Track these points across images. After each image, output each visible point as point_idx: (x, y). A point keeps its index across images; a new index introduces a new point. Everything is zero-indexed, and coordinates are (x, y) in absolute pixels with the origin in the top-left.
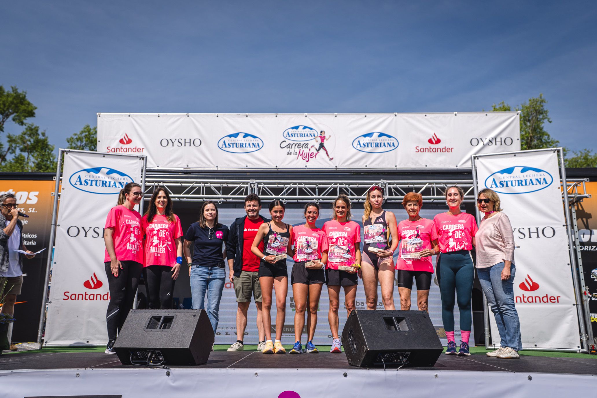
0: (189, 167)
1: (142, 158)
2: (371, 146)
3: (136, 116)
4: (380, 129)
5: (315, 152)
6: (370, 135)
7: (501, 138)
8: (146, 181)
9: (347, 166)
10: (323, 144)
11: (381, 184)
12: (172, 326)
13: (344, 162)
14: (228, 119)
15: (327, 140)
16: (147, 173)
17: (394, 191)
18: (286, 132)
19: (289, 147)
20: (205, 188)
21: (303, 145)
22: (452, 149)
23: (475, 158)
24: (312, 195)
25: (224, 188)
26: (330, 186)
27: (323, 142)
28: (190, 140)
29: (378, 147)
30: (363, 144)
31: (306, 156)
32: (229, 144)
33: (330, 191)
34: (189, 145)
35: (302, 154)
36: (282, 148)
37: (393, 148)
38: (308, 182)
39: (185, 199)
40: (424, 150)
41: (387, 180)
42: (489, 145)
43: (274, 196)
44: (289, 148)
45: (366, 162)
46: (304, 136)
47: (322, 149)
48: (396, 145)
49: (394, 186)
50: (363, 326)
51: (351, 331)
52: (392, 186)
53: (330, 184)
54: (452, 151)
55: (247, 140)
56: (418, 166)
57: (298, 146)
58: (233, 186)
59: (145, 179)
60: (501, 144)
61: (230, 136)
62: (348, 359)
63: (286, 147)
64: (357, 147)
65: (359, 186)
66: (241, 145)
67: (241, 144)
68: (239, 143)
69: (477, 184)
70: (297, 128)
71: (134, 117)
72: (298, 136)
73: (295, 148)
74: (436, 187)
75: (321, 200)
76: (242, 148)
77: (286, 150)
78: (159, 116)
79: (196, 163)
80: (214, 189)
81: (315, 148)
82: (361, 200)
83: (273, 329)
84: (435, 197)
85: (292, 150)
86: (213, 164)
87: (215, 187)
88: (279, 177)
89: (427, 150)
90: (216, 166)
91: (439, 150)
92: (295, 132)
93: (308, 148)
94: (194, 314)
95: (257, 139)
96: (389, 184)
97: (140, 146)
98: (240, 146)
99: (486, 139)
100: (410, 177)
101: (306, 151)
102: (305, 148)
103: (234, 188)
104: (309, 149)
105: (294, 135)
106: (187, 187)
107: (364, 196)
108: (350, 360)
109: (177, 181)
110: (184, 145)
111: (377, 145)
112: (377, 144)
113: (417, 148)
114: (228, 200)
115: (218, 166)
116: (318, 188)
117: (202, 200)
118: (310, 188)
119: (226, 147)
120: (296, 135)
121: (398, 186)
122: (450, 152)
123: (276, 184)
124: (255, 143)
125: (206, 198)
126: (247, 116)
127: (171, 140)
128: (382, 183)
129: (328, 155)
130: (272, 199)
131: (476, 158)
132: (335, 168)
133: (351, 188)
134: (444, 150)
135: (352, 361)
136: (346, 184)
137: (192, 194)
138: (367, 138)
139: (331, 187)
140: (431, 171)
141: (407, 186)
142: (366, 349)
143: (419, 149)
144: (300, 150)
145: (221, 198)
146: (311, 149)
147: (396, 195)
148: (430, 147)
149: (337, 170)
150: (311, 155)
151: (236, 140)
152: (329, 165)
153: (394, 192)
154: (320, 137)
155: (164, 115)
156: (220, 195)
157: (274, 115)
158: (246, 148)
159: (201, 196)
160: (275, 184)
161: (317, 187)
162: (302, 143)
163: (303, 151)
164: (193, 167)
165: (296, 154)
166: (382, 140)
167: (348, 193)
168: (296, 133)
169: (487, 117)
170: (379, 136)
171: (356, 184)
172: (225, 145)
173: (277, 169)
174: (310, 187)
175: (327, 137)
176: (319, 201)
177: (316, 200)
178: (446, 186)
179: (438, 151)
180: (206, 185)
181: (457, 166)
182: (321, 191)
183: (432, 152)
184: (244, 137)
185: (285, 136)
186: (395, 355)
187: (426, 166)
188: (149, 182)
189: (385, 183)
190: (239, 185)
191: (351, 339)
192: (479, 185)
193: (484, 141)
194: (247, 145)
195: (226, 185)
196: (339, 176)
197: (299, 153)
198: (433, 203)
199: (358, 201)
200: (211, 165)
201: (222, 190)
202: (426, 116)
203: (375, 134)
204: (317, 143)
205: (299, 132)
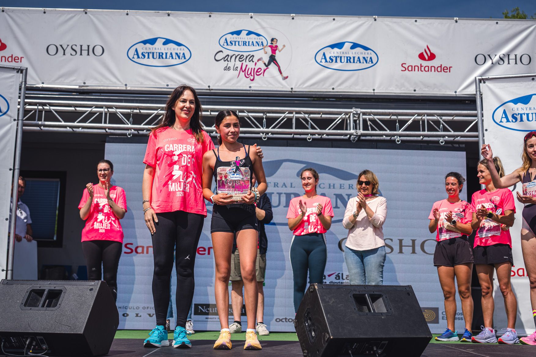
0: (86, 85)
1: (20, 71)
2: (341, 62)
3: (13, 11)
4: (353, 38)
5: (264, 67)
6: (340, 45)
7: (516, 55)
8: (25, 104)
9: (305, 88)
10: (275, 56)
11: (354, 114)
12: (59, 303)
13: (304, 83)
14: (142, 19)
15: (280, 51)
16: (27, 92)
17: (370, 124)
18: (224, 38)
19: (227, 59)
20: (108, 114)
21: (247, 57)
22: (450, 67)
23: (480, 81)
24: (258, 127)
25: (135, 115)
26: (283, 115)
27: (274, 55)
28: (88, 46)
29: (350, 62)
30: (330, 58)
31: (251, 73)
32: (142, 54)
33: (282, 122)
34: (87, 54)
35: (245, 70)
36: (217, 61)
37: (371, 64)
38: (253, 110)
39: (80, 129)
40: (412, 68)
41: (361, 108)
42: (499, 64)
44: (227, 62)
45: (333, 84)
46: (249, 45)
47: (272, 63)
48: (375, 61)
49: (371, 117)
50: (324, 307)
51: (308, 313)
52: (367, 117)
53: (283, 112)
54: (450, 72)
55: (168, 49)
56: (404, 90)
57: (240, 58)
58: (147, 113)
59: (24, 101)
60: (516, 63)
61: (145, 42)
62: (303, 350)
63: (223, 60)
64: (321, 62)
66: (160, 56)
67: (159, 53)
68: (157, 53)
69: (483, 116)
70: (238, 33)
71: (10, 13)
72: (240, 44)
73: (235, 61)
74: (427, 119)
75: (270, 134)
76: (161, 59)
77: (223, 64)
78: (45, 13)
79: (96, 79)
80: (121, 116)
81: (263, 61)
82: (325, 135)
83: (200, 309)
84: (426, 133)
85: (231, 64)
86: (120, 81)
87: (123, 114)
88: (212, 102)
89: (416, 68)
90: (125, 84)
91: (433, 68)
92: (236, 38)
93: (253, 62)
94: (91, 287)
95: (182, 47)
96: (364, 114)
97: (18, 53)
98: (158, 57)
99: (496, 55)
100: (392, 105)
101: (251, 65)
102: (250, 61)
103: (150, 115)
104: (254, 63)
105: (234, 43)
106: (84, 113)
107: (329, 129)
108: (306, 351)
109: (69, 104)
110: (80, 54)
111: (349, 60)
112: (349, 58)
113: (404, 65)
114: (141, 132)
115: (127, 84)
116: (266, 118)
117: (104, 131)
118: (255, 118)
119: (138, 57)
120: (237, 43)
121: (376, 117)
122: (447, 72)
123: (208, 111)
124: (180, 53)
125: (110, 128)
126: (169, 15)
127: (61, 46)
128: (355, 112)
129: (281, 73)
131: (482, 82)
132: (291, 90)
133: (311, 119)
134: (439, 69)
135: (308, 353)
136: (305, 113)
137: (90, 122)
138: (336, 50)
139: (284, 117)
140: (422, 98)
141: (389, 117)
142: (328, 337)
143: (406, 66)
144: (242, 64)
145: (130, 129)
146: (257, 63)
147: (373, 129)
148: (421, 64)
149: (293, 93)
150: (258, 72)
151: (153, 48)
152: (282, 86)
154: (271, 47)
155: (52, 10)
156: (130, 125)
157: (207, 14)
158: (166, 59)
159: (103, 125)
160: (206, 110)
161: (264, 117)
162: (245, 54)
163: (247, 66)
164: (92, 84)
165: (237, 70)
166: (355, 53)
167: (307, 126)
168: (238, 40)
169: (498, 25)
170: (352, 48)
171: (318, 113)
172: (138, 54)
173: (209, 90)
174: (256, 116)
175: (280, 47)
176: (267, 136)
177: (263, 134)
178: (441, 118)
179: (431, 71)
180: (110, 110)
181: (456, 92)
182: (270, 122)
183: (424, 71)
184: (164, 44)
185: (222, 44)
186: (367, 345)
187: (415, 91)
188: (30, 104)
189: (359, 112)
190: (156, 112)
191: (308, 323)
192: (484, 118)
193: (493, 59)
194: (168, 55)
195: (138, 111)
196: (296, 102)
197: (241, 68)
198: (422, 142)
199: (321, 137)
200: (118, 83)
201: (132, 118)
202: (416, 21)
203: (346, 44)
204: (266, 54)
205: (241, 38)
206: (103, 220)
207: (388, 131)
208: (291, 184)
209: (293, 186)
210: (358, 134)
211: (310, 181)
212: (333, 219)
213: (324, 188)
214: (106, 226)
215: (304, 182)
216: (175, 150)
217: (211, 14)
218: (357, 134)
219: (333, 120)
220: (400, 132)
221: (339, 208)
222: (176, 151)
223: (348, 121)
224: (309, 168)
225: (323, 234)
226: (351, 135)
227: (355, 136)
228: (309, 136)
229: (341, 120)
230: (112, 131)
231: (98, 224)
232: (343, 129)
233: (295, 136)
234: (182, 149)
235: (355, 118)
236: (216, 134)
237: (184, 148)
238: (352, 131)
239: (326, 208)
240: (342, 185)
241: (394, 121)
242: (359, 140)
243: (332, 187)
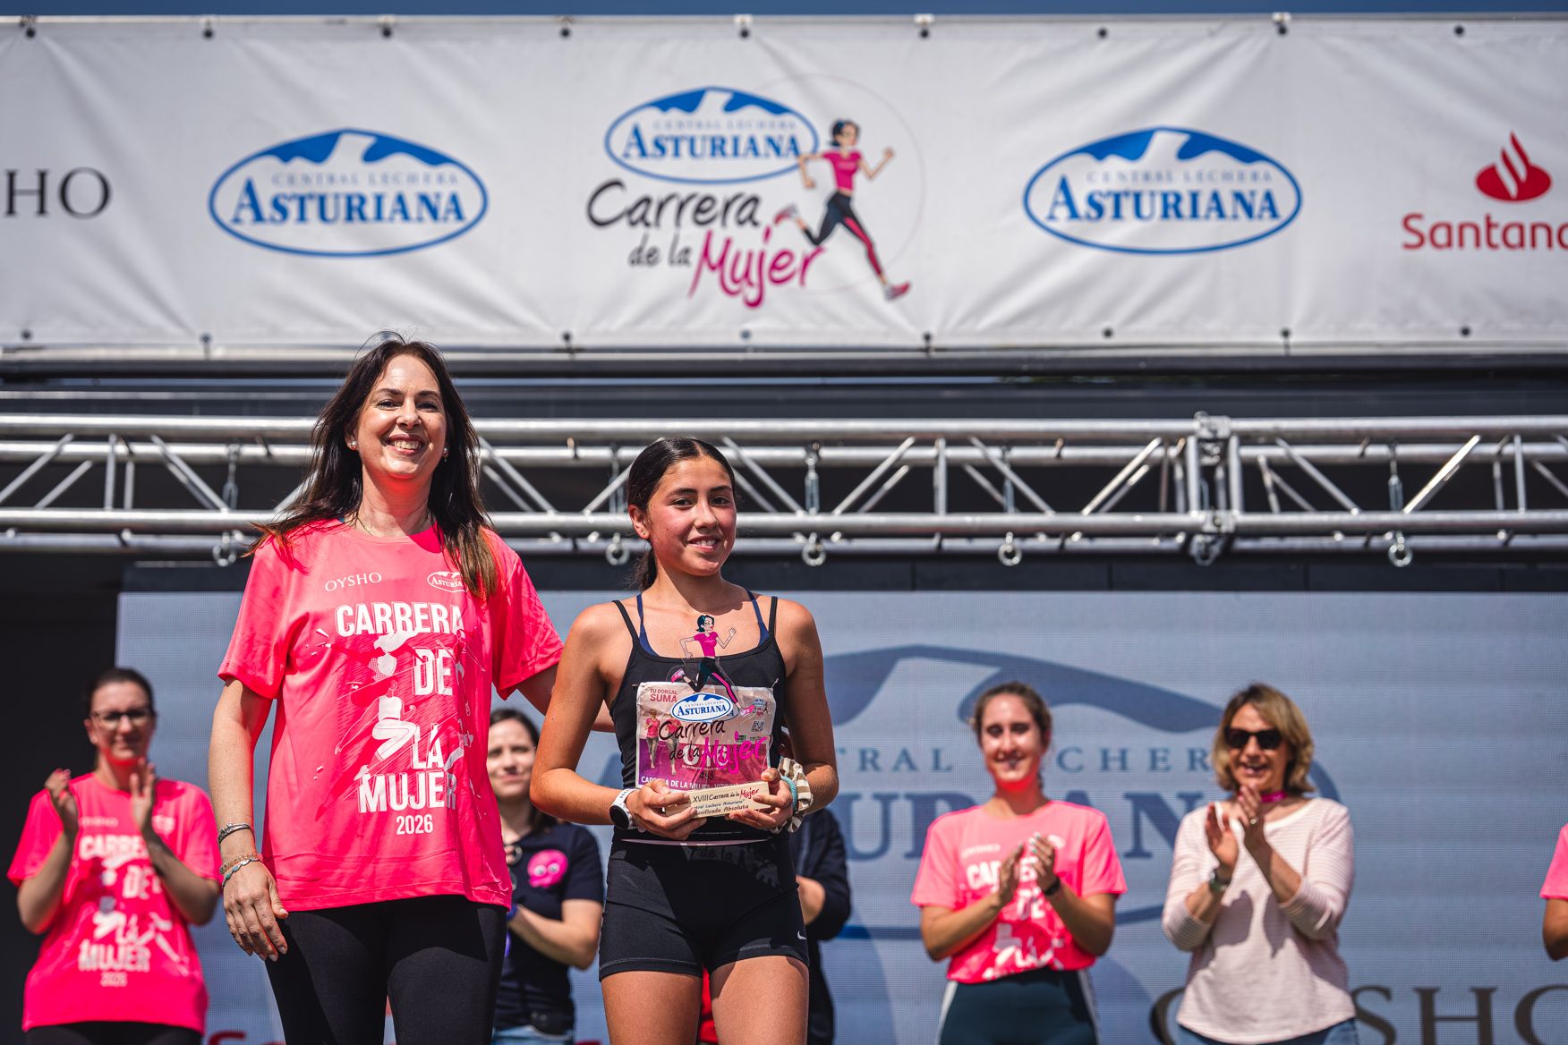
0: (35, 340)
2: (1138, 213)
4: (1188, 113)
5: (802, 247)
6: (1130, 145)
9: (986, 332)
10: (848, 199)
11: (1201, 441)
13: (979, 311)
14: (270, 51)
15: (871, 176)
17: (1275, 484)
18: (626, 127)
19: (643, 218)
20: (130, 470)
21: (727, 206)
24: (782, 508)
25: (249, 470)
26: (891, 455)
27: (845, 191)
28: (43, 176)
29: (1179, 215)
30: (1091, 201)
31: (747, 274)
32: (276, 203)
33: (889, 485)
34: (36, 207)
35: (722, 261)
36: (599, 224)
37: (1267, 224)
38: (761, 432)
39: (10, 534)
40: (1451, 235)
41: (1234, 415)
43: (551, 517)
44: (640, 228)
45: (1105, 311)
46: (736, 154)
47: (840, 231)
48: (1285, 206)
49: (1279, 451)
52: (1261, 454)
53: (893, 440)
55: (385, 179)
56: (1417, 331)
57: (699, 210)
58: (297, 457)
61: (285, 152)
63: (624, 222)
64: (1051, 217)
65: (1069, 453)
66: (350, 208)
67: (349, 199)
68: (337, 196)
70: (689, 101)
72: (698, 150)
73: (678, 225)
74: (1525, 456)
75: (836, 537)
76: (357, 225)
77: (626, 237)
79: (75, 316)
80: (185, 474)
81: (799, 222)
82: (1076, 537)
84: (1522, 515)
85: (660, 238)
86: (180, 325)
87: (196, 465)
88: (582, 402)
89: (1469, 234)
90: (200, 332)
91: (1541, 235)
92: (680, 125)
93: (755, 224)
95: (446, 170)
96: (1247, 439)
98: (343, 213)
100: (1371, 397)
101: (747, 240)
102: (741, 223)
104: (760, 231)
105: (670, 146)
106: (24, 463)
107: (1096, 511)
111: (1171, 207)
112: (1171, 200)
113: (1413, 223)
115: (212, 335)
116: (817, 469)
117: (111, 541)
118: (773, 469)
119: (259, 217)
120: (684, 147)
121: (1299, 453)
123: (563, 444)
124: (438, 196)
125: (138, 529)
126: (387, 33)
128: (1205, 434)
129: (878, 270)
130: (543, 533)
132: (921, 343)
133: (1018, 468)
136: (989, 440)
137: (52, 505)
138: (1115, 164)
139: (898, 459)
140: (1497, 363)
141: (1353, 451)
144: (709, 235)
145: (227, 529)
146: (776, 231)
147: (1288, 506)
148: (1488, 218)
149: (934, 355)
150: (777, 268)
151: (319, 177)
152: (882, 328)
153: (1276, 487)
154: (833, 158)
156: (225, 510)
157: (552, 24)
158: (379, 226)
159: (107, 515)
160: (557, 440)
161: (811, 462)
162: (722, 194)
163: (728, 242)
164: (62, 339)
165: (686, 262)
166: (1200, 176)
167: (997, 496)
168: (688, 132)
170: (1187, 152)
171: (1047, 440)
172: (255, 205)
173: (569, 350)
174: (773, 460)
175: (871, 158)
176: (826, 545)
177: (807, 535)
179: (1534, 244)
180: (139, 449)
182: (836, 482)
183: (1503, 249)
184: (372, 155)
185: (618, 150)
187: (1466, 332)
189: (1223, 433)
194: (388, 205)
195: (260, 450)
196: (948, 394)
197: (706, 253)
198: (1505, 553)
199: (1062, 546)
200: (171, 328)
201: (237, 482)
202: (1459, 31)
203: (1159, 141)
204: (811, 193)
205: (699, 125)
206: (120, 932)
207: (1355, 511)
208: (937, 754)
209: (944, 764)
210: (1224, 529)
211: (1024, 740)
212: (1122, 906)
213: (1080, 768)
214: (130, 957)
215: (993, 743)
216: (380, 631)
217: (571, 22)
218: (1219, 526)
219: (1113, 468)
220: (1408, 513)
221: (1147, 855)
222: (384, 633)
223: (1179, 473)
224: (1008, 681)
225: (1082, 974)
226: (1191, 532)
227: (1209, 539)
228: (1008, 544)
229: (1143, 470)
230: (150, 541)
231: (95, 949)
232: (1154, 508)
233: (949, 544)
234: (409, 624)
235: (1207, 461)
236: (602, 545)
237: (419, 617)
238: (1197, 516)
239: (1088, 860)
240: (1160, 755)
241: (1379, 470)
242: (1228, 554)
243: (1114, 765)
